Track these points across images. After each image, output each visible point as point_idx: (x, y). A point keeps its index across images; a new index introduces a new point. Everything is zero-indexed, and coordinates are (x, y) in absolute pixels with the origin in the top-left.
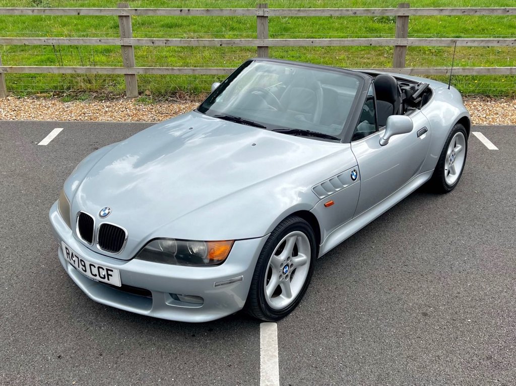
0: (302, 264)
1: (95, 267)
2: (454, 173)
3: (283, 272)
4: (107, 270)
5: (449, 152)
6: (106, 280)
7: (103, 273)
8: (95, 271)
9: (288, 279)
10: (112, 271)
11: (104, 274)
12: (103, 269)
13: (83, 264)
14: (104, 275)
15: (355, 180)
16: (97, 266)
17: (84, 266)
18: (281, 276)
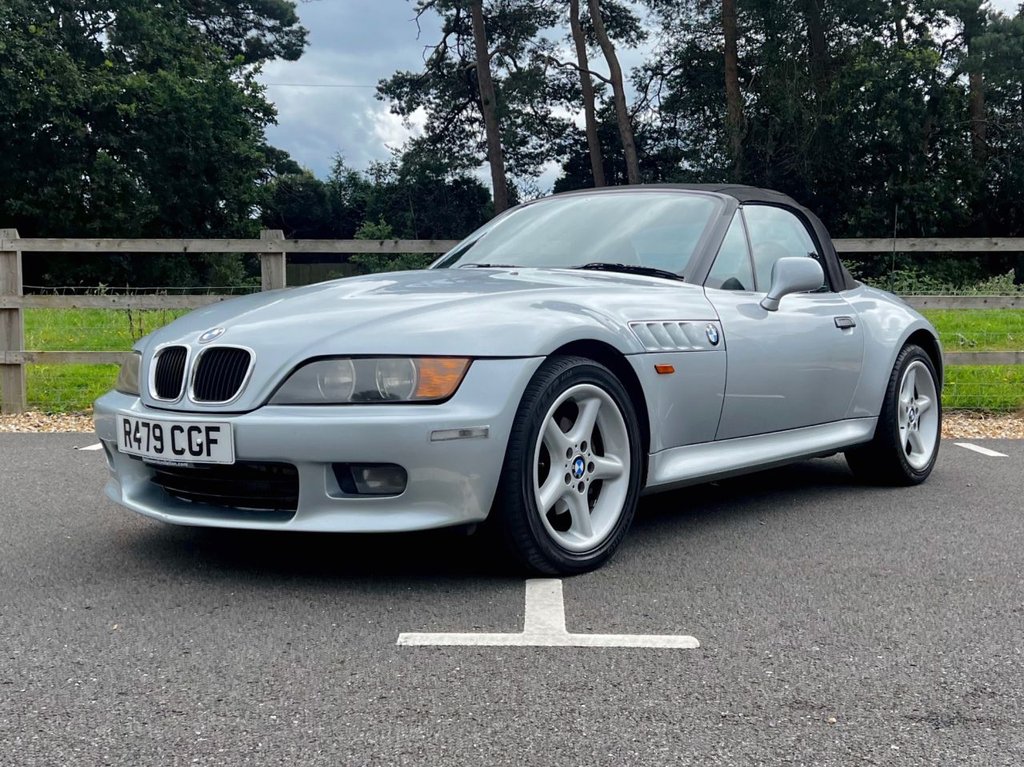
0: (614, 477)
1: (182, 431)
2: (920, 451)
3: (574, 471)
4: (209, 429)
5: (905, 398)
6: (203, 458)
7: (199, 438)
8: (182, 441)
9: (585, 493)
10: (217, 429)
11: (199, 441)
12: (200, 431)
13: (158, 433)
14: (200, 445)
15: (715, 344)
16: (186, 428)
17: (160, 439)
18: (567, 478)
